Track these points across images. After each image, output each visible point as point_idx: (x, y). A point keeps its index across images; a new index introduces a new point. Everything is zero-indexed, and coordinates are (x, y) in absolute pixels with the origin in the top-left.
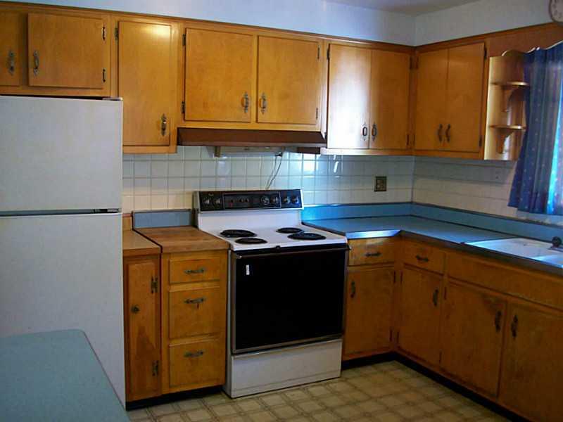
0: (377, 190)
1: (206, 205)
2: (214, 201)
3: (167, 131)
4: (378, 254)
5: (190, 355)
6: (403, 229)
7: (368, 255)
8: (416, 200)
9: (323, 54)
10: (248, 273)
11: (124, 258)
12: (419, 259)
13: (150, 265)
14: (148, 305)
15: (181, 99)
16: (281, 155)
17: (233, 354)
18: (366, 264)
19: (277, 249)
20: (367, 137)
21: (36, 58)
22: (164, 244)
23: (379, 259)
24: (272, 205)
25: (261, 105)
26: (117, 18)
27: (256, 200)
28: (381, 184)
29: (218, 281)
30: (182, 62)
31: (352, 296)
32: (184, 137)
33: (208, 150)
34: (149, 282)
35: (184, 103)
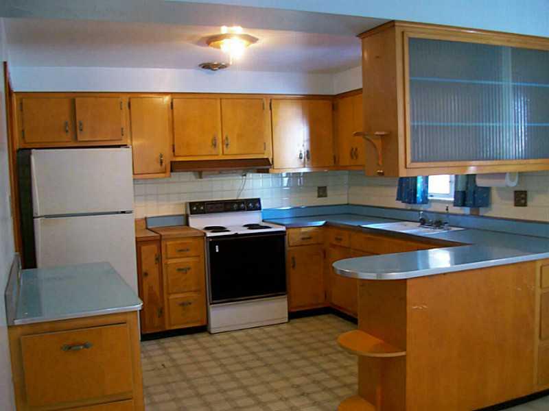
0: (319, 196)
1: (194, 211)
2: (199, 208)
3: (163, 164)
4: (309, 238)
5: (183, 304)
6: (328, 220)
7: (303, 239)
8: (351, 202)
9: (267, 106)
10: (217, 251)
11: (137, 242)
12: (337, 239)
13: (154, 247)
14: (154, 272)
15: (172, 144)
16: (245, 175)
17: (211, 304)
18: (301, 245)
19: (236, 235)
20: (303, 159)
21: (81, 124)
22: (162, 234)
23: (312, 241)
24: (239, 210)
25: (226, 143)
26: (129, 96)
27: (228, 207)
28: (322, 192)
29: (199, 256)
30: (171, 120)
31: (294, 266)
32: (175, 167)
33: (195, 175)
34: (153, 258)
35: (173, 146)
